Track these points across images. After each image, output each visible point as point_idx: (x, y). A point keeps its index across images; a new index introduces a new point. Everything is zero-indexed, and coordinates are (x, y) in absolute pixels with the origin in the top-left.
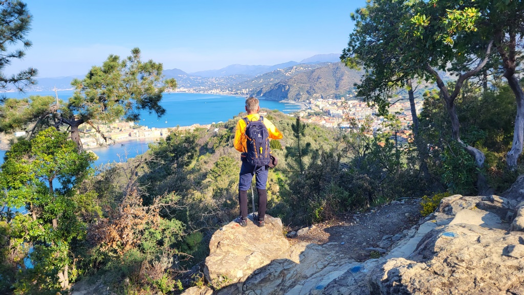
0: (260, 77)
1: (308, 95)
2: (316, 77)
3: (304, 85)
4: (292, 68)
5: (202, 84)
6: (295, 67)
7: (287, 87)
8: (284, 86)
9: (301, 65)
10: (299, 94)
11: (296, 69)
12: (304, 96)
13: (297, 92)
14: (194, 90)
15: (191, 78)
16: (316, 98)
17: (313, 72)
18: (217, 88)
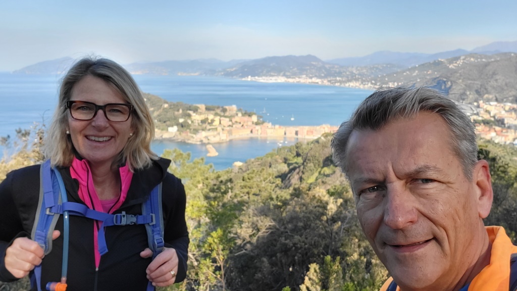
0: (414, 69)
1: (476, 96)
2: (491, 73)
3: (472, 82)
4: (457, 59)
5: (339, 74)
6: (462, 58)
7: (449, 83)
8: (444, 82)
9: (472, 55)
10: (464, 94)
11: (464, 59)
12: (471, 96)
13: (462, 91)
14: (329, 81)
15: (327, 66)
16: (488, 100)
17: (487, 65)
18: (357, 80)
